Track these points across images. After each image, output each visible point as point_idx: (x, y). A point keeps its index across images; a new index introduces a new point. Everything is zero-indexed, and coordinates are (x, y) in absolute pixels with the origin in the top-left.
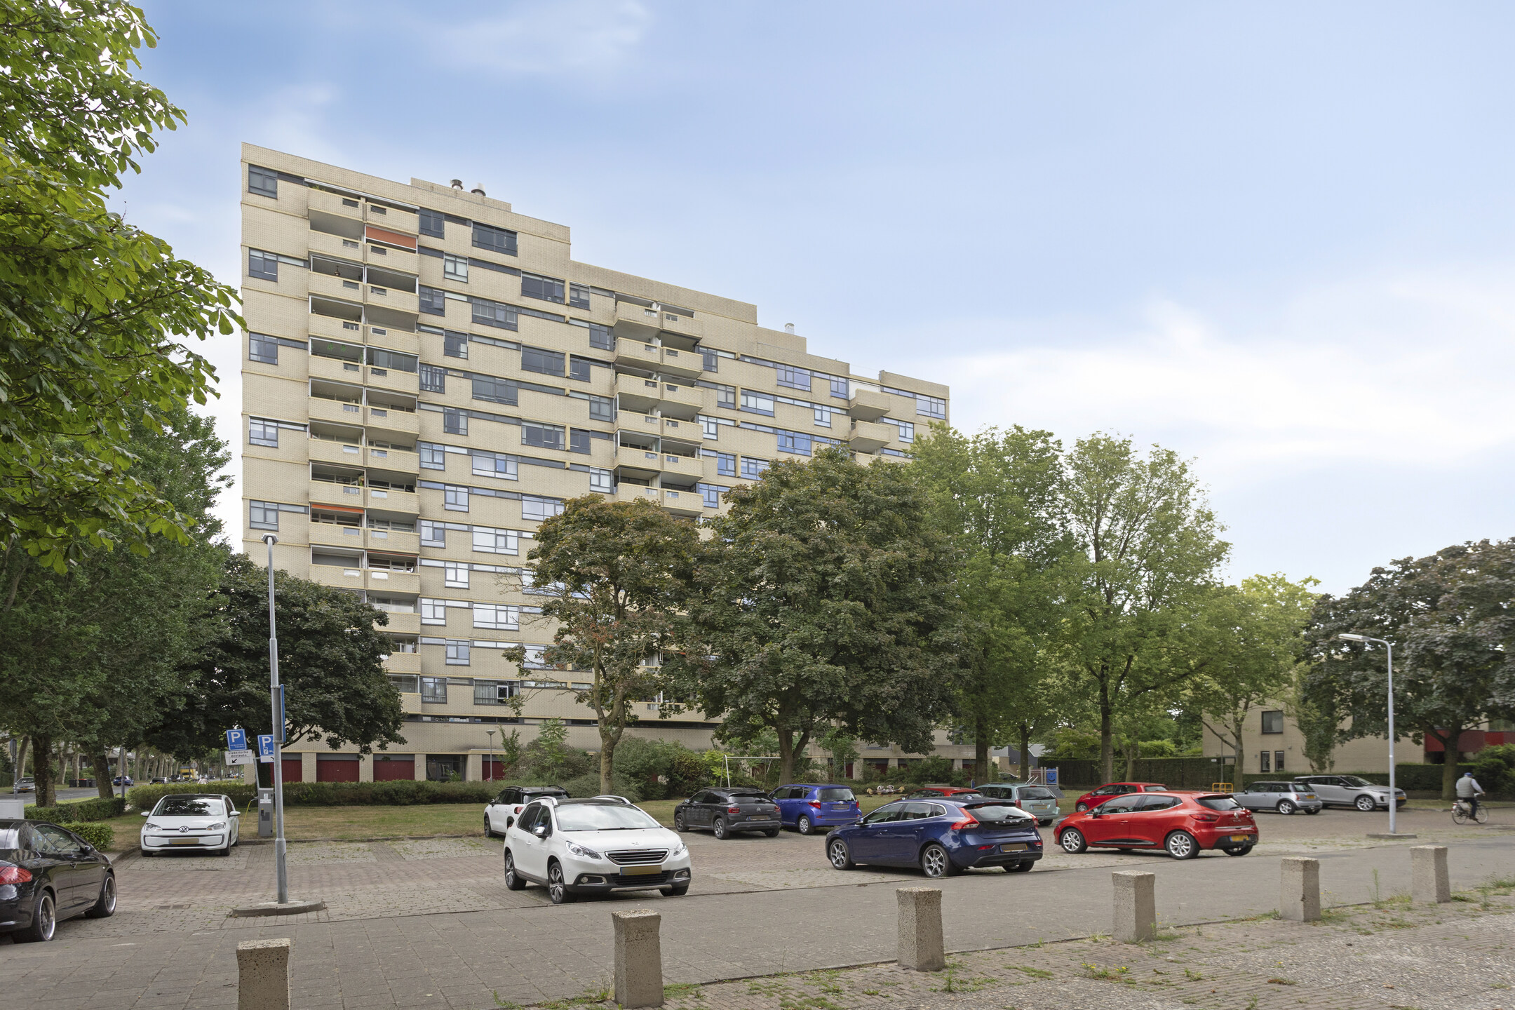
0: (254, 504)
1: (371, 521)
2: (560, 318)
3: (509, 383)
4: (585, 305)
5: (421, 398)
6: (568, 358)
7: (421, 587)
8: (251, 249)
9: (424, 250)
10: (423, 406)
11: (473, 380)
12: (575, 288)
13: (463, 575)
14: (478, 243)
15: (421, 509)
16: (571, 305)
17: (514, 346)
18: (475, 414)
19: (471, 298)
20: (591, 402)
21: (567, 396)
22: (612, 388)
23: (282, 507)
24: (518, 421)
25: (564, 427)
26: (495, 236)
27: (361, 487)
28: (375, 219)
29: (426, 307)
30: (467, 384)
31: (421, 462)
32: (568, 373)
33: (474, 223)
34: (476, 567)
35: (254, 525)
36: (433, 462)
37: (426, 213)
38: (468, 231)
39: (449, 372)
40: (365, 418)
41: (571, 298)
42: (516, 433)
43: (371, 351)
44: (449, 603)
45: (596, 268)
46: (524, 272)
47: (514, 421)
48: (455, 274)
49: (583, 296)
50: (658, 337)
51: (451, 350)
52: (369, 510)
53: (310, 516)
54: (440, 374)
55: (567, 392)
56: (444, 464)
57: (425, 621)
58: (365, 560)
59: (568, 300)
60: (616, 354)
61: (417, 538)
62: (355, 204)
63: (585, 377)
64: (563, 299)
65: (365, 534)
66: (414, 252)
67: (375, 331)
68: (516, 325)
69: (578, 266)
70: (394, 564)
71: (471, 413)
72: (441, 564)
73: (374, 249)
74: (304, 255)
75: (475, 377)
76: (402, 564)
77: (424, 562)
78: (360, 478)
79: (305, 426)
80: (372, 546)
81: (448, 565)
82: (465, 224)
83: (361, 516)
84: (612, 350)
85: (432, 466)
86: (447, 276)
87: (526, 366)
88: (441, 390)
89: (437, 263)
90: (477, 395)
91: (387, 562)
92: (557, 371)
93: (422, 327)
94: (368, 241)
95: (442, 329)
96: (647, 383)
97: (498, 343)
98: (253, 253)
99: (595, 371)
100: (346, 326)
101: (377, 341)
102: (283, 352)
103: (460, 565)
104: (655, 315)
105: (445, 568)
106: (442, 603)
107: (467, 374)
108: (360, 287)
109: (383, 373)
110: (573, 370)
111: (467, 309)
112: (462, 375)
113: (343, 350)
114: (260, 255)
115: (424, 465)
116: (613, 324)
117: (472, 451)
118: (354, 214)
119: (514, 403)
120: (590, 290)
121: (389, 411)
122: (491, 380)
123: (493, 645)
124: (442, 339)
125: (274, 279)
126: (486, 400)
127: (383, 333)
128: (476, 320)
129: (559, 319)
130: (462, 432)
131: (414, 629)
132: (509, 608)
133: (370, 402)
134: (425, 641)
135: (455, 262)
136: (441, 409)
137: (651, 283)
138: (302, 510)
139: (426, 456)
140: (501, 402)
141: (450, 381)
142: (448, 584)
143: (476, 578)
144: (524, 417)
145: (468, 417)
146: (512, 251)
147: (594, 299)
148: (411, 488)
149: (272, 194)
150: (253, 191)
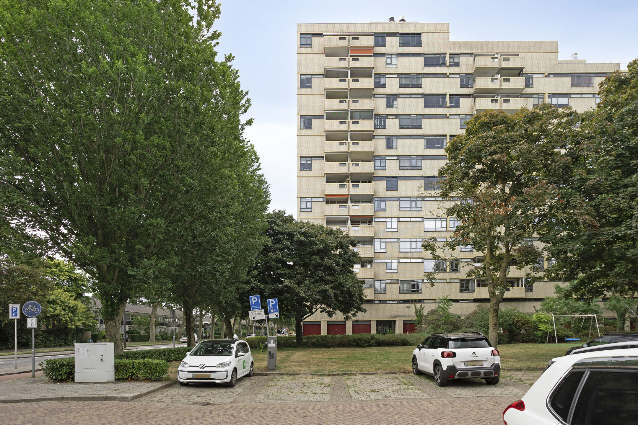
0: (302, 200)
1: (352, 202)
2: (444, 75)
3: (418, 117)
4: (457, 65)
5: (375, 133)
6: (448, 97)
7: (375, 233)
8: (301, 75)
9: (377, 55)
10: (376, 137)
11: (400, 118)
12: (452, 56)
13: (395, 225)
14: (403, 44)
15: (375, 192)
16: (450, 66)
17: (420, 96)
18: (401, 137)
19: (399, 75)
20: (461, 119)
21: (448, 118)
22: (472, 108)
23: (313, 200)
24: (422, 136)
25: (446, 136)
26: (410, 38)
27: (347, 184)
28: (354, 44)
29: (378, 85)
30: (397, 121)
31: (375, 167)
32: (448, 104)
33: (401, 34)
34: (401, 220)
35: (302, 210)
36: (381, 166)
37: (377, 35)
38: (397, 39)
39: (388, 117)
40: (349, 148)
41: (450, 62)
42: (422, 143)
43: (352, 112)
44: (388, 240)
45: (463, 42)
46: (425, 54)
47: (420, 137)
48: (391, 64)
49: (456, 60)
50: (498, 73)
51: (389, 105)
52: (351, 195)
53: (325, 202)
54: (384, 119)
55: (448, 115)
56: (386, 166)
57: (376, 251)
58: (349, 221)
59: (448, 64)
60: (474, 88)
61: (373, 207)
62: (344, 39)
63: (457, 106)
64: (446, 64)
65: (349, 208)
66: (372, 56)
67: (354, 101)
68: (421, 84)
69: (454, 43)
70: (362, 223)
71: (399, 137)
72: (384, 220)
73: (354, 60)
74: (322, 71)
75: (401, 117)
76: (366, 223)
77: (376, 220)
78: (347, 179)
79: (323, 157)
80: (353, 213)
81: (388, 220)
82: (396, 36)
83: (347, 199)
84: (472, 87)
85: (380, 168)
86: (387, 66)
87: (427, 105)
88: (384, 127)
89: (382, 60)
90: (402, 127)
91: (359, 222)
92: (442, 105)
93: (376, 96)
94: (350, 56)
95: (385, 94)
96: (492, 101)
97: (412, 96)
98: (302, 77)
99: (462, 100)
100: (341, 102)
101: (355, 107)
102: (314, 122)
103: (393, 219)
104: (496, 60)
105: (386, 221)
106: (384, 240)
107: (396, 116)
108: (347, 80)
109: (357, 122)
110: (451, 102)
111: (397, 81)
112: (394, 117)
113: (339, 114)
114: (304, 77)
115: (377, 168)
116: (472, 71)
117: (399, 157)
118: (344, 44)
119: (420, 127)
120: (460, 56)
121: (360, 142)
122: (409, 117)
123: (409, 261)
124: (385, 100)
125: (310, 87)
126: (406, 128)
127: (357, 101)
128: (401, 86)
129: (444, 76)
130: (394, 147)
131: (372, 255)
132: (418, 240)
133: (351, 139)
134: (377, 261)
135: (391, 58)
136: (384, 137)
137: (494, 43)
138: (322, 199)
139: (378, 164)
140: (414, 127)
141: (389, 121)
142: (388, 230)
143: (401, 225)
144: (425, 134)
145: (397, 139)
146: (419, 44)
147: (462, 60)
148: (370, 182)
149: (310, 45)
150: (302, 46)
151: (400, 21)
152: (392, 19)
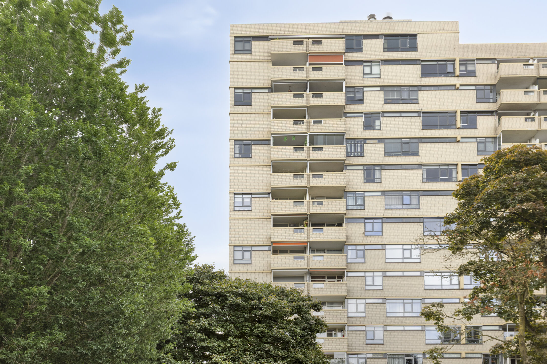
0: (236, 248)
1: (312, 251)
2: (453, 87)
3: (412, 141)
4: (472, 74)
5: (347, 162)
6: (458, 115)
7: (348, 291)
8: (235, 88)
9: (349, 63)
10: (348, 168)
11: (385, 143)
12: (463, 63)
13: (378, 281)
14: (388, 49)
15: (347, 238)
16: (462, 75)
17: (416, 114)
18: (386, 167)
19: (382, 87)
20: (478, 143)
21: (459, 141)
22: (496, 129)
23: (254, 248)
24: (420, 166)
25: (456, 165)
26: (400, 41)
27: (306, 228)
28: (315, 49)
29: (350, 101)
30: (381, 147)
31: (347, 206)
32: (459, 124)
33: (385, 36)
34: (388, 274)
35: (236, 262)
36: (356, 205)
37: (351, 38)
38: (380, 43)
39: (367, 141)
40: (308, 181)
41: (460, 71)
42: (419, 174)
43: (312, 136)
44: (368, 301)
45: (480, 45)
46: (423, 61)
47: (416, 167)
48: (371, 74)
49: (470, 68)
50: (535, 84)
51: (368, 126)
52: (311, 242)
53: (271, 252)
54: (361, 144)
55: (459, 138)
56: (364, 205)
57: (350, 315)
58: (308, 276)
59: (458, 73)
60: (499, 103)
61: (345, 258)
62: (301, 43)
63: (473, 125)
64: (454, 73)
65: (308, 259)
66: (342, 64)
67: (315, 122)
68: (417, 99)
69: (466, 47)
70: (328, 278)
71: (383, 167)
72: (362, 274)
73: (314, 69)
74: (268, 84)
75: (386, 141)
76: (334, 278)
77: (350, 274)
78: (305, 222)
79: (269, 193)
80: (313, 266)
81: (367, 274)
82: (378, 38)
83: (305, 248)
84: (495, 101)
85: (355, 207)
86: (365, 76)
87: (425, 126)
88: (362, 154)
89: (358, 69)
90: (388, 154)
91: (324, 277)
92: (451, 125)
93: (348, 115)
94: (310, 65)
95: (362, 113)
96: (526, 119)
97: (403, 114)
98: (237, 91)
99: (481, 120)
100: (296, 122)
101: (316, 129)
102: (256, 149)
103: (376, 274)
104: (532, 67)
105: (365, 277)
106: (363, 301)
107: (380, 140)
108: (305, 95)
109: (321, 149)
110: (463, 122)
111: (381, 96)
112: (377, 141)
113: (293, 139)
114: (241, 91)
115: (350, 207)
116: (495, 82)
117: (384, 193)
118: (301, 49)
119: (416, 154)
120: (476, 62)
121: (324, 174)
122: (399, 141)
123: (401, 328)
124: (362, 120)
125: (249, 104)
126: (395, 156)
127: (321, 122)
128: (386, 102)
129: (451, 88)
130: (377, 181)
131: (343, 320)
132: (414, 301)
133: (311, 170)
134: (350, 328)
135: (371, 66)
136: (361, 168)
137: (527, 46)
138: (267, 248)
139: (351, 201)
140: (406, 154)
141: (367, 147)
142: (367, 288)
143: (388, 281)
144: (424, 162)
145: (381, 169)
146: (414, 48)
147: (480, 68)
148: (340, 225)
149: (249, 51)
150: (237, 52)
151: (385, 18)
152: (372, 17)
